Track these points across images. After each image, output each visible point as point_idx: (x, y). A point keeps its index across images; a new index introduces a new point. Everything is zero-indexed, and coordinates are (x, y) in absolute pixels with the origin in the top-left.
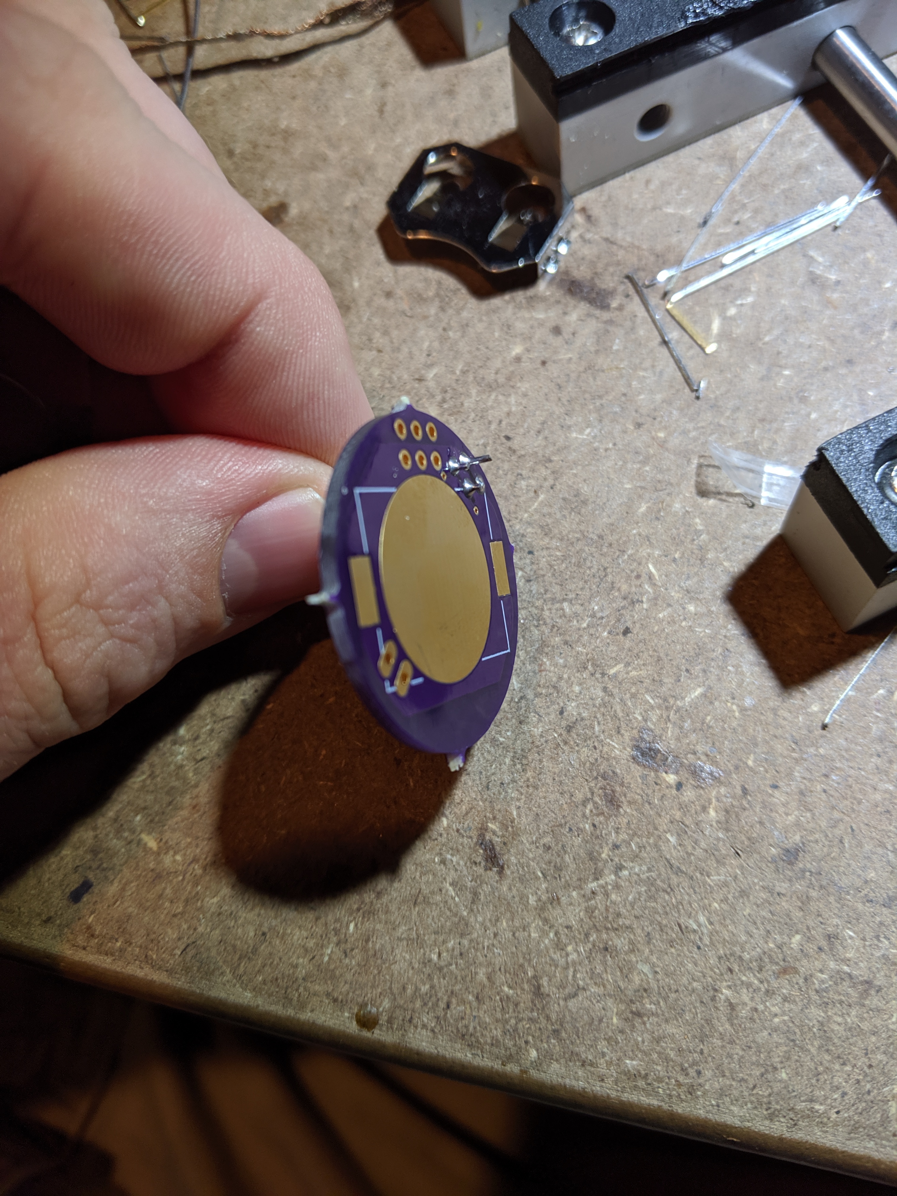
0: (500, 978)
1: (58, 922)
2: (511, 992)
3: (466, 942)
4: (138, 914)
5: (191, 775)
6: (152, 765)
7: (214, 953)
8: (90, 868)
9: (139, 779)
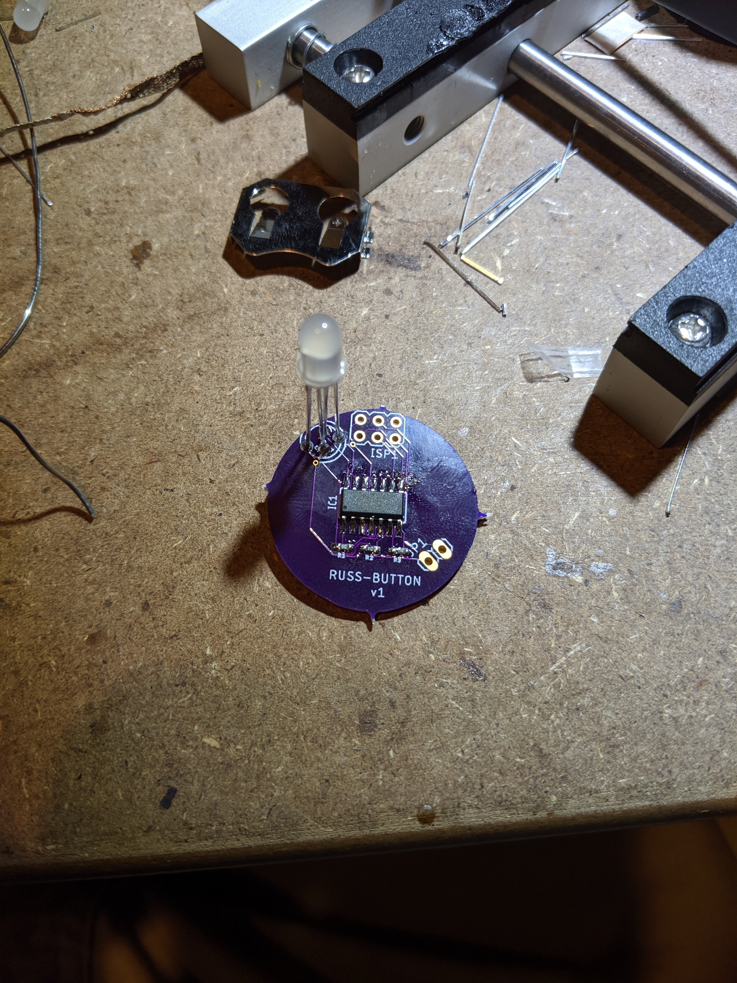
0: (512, 753)
1: (158, 828)
2: (523, 760)
3: (478, 737)
4: (222, 800)
5: (227, 682)
6: (193, 685)
7: (293, 808)
8: (170, 778)
9: (186, 699)
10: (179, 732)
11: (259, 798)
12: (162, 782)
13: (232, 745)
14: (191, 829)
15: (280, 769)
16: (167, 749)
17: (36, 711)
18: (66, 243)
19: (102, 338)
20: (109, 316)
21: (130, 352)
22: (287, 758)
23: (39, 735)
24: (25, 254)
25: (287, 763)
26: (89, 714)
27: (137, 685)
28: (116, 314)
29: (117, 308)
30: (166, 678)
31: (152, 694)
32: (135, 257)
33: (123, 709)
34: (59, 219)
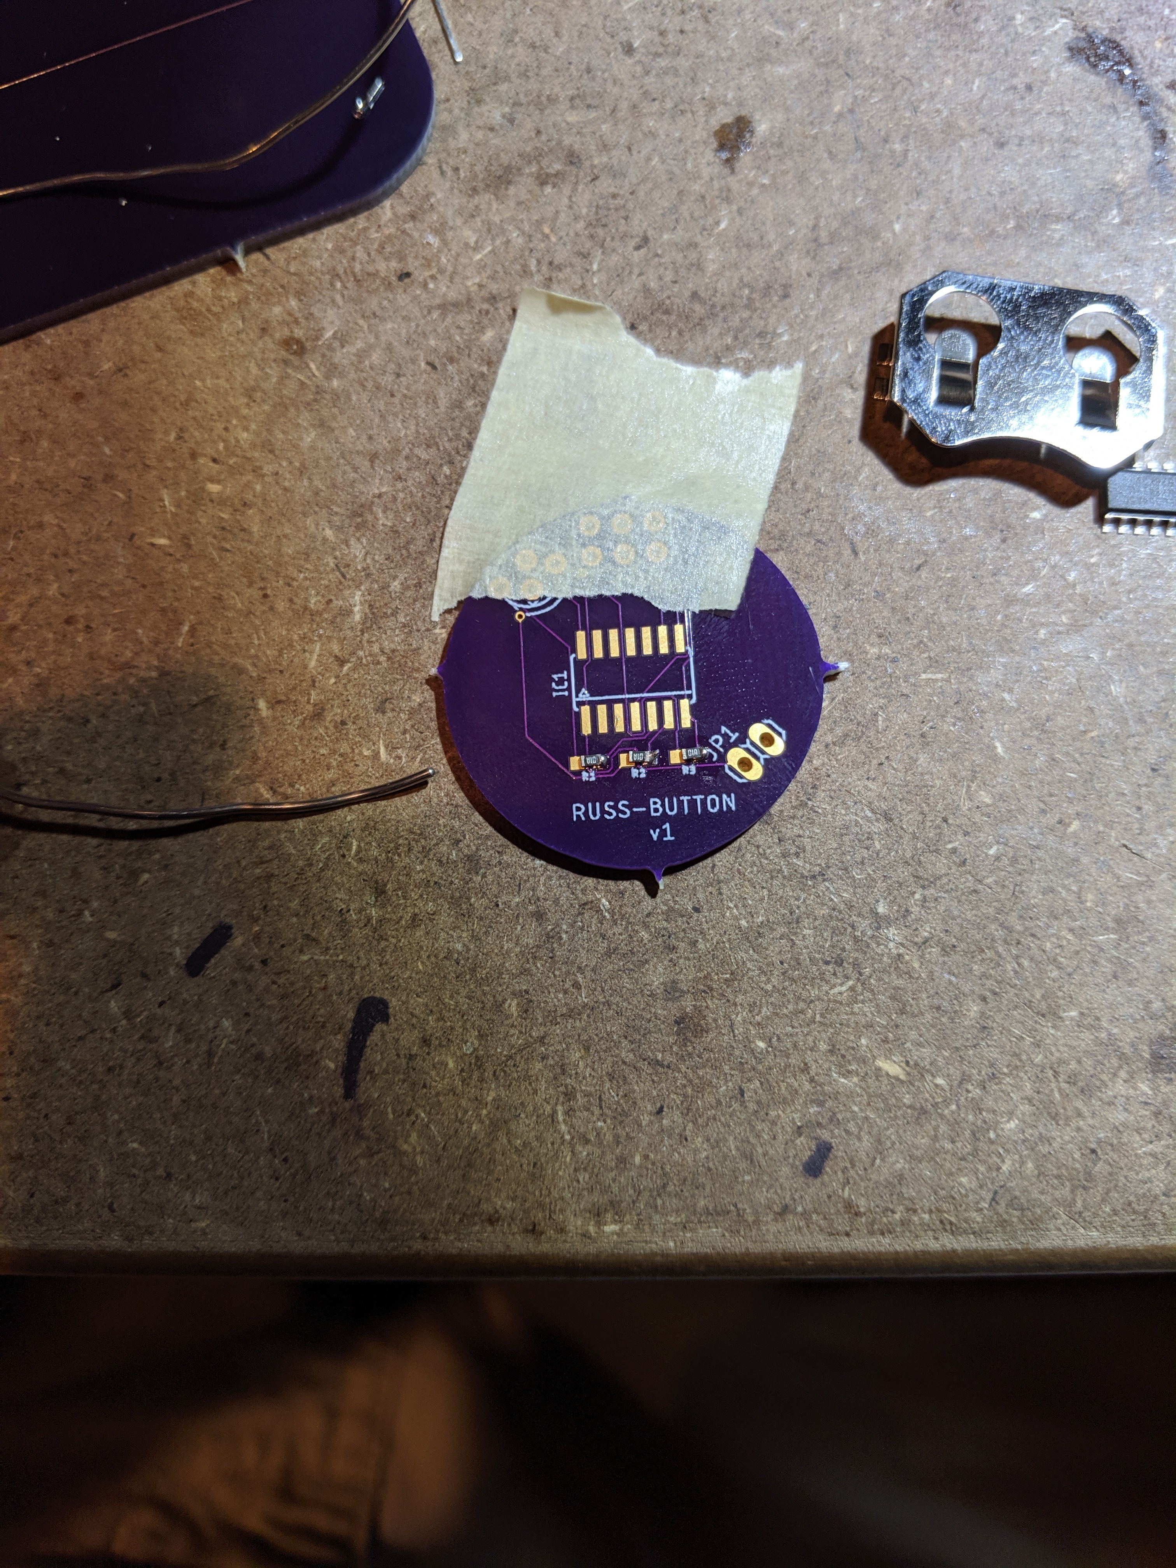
1: (800, 1209)
4: (911, 1169)
5: (916, 965)
6: (856, 965)
7: (1035, 1195)
8: (819, 1124)
9: (844, 988)
10: (833, 1046)
11: (976, 1172)
12: (804, 1130)
13: (928, 1077)
14: (857, 1214)
15: (1012, 1125)
16: (812, 1073)
17: (576, 985)
18: (589, 106)
19: (668, 302)
20: (679, 257)
21: (721, 334)
22: (1026, 1108)
23: (585, 1029)
24: (512, 121)
25: (1023, 1114)
26: (674, 1000)
27: (756, 956)
28: (693, 256)
29: (696, 245)
30: (806, 947)
31: (783, 974)
32: (722, 147)
33: (731, 997)
34: (574, 58)
